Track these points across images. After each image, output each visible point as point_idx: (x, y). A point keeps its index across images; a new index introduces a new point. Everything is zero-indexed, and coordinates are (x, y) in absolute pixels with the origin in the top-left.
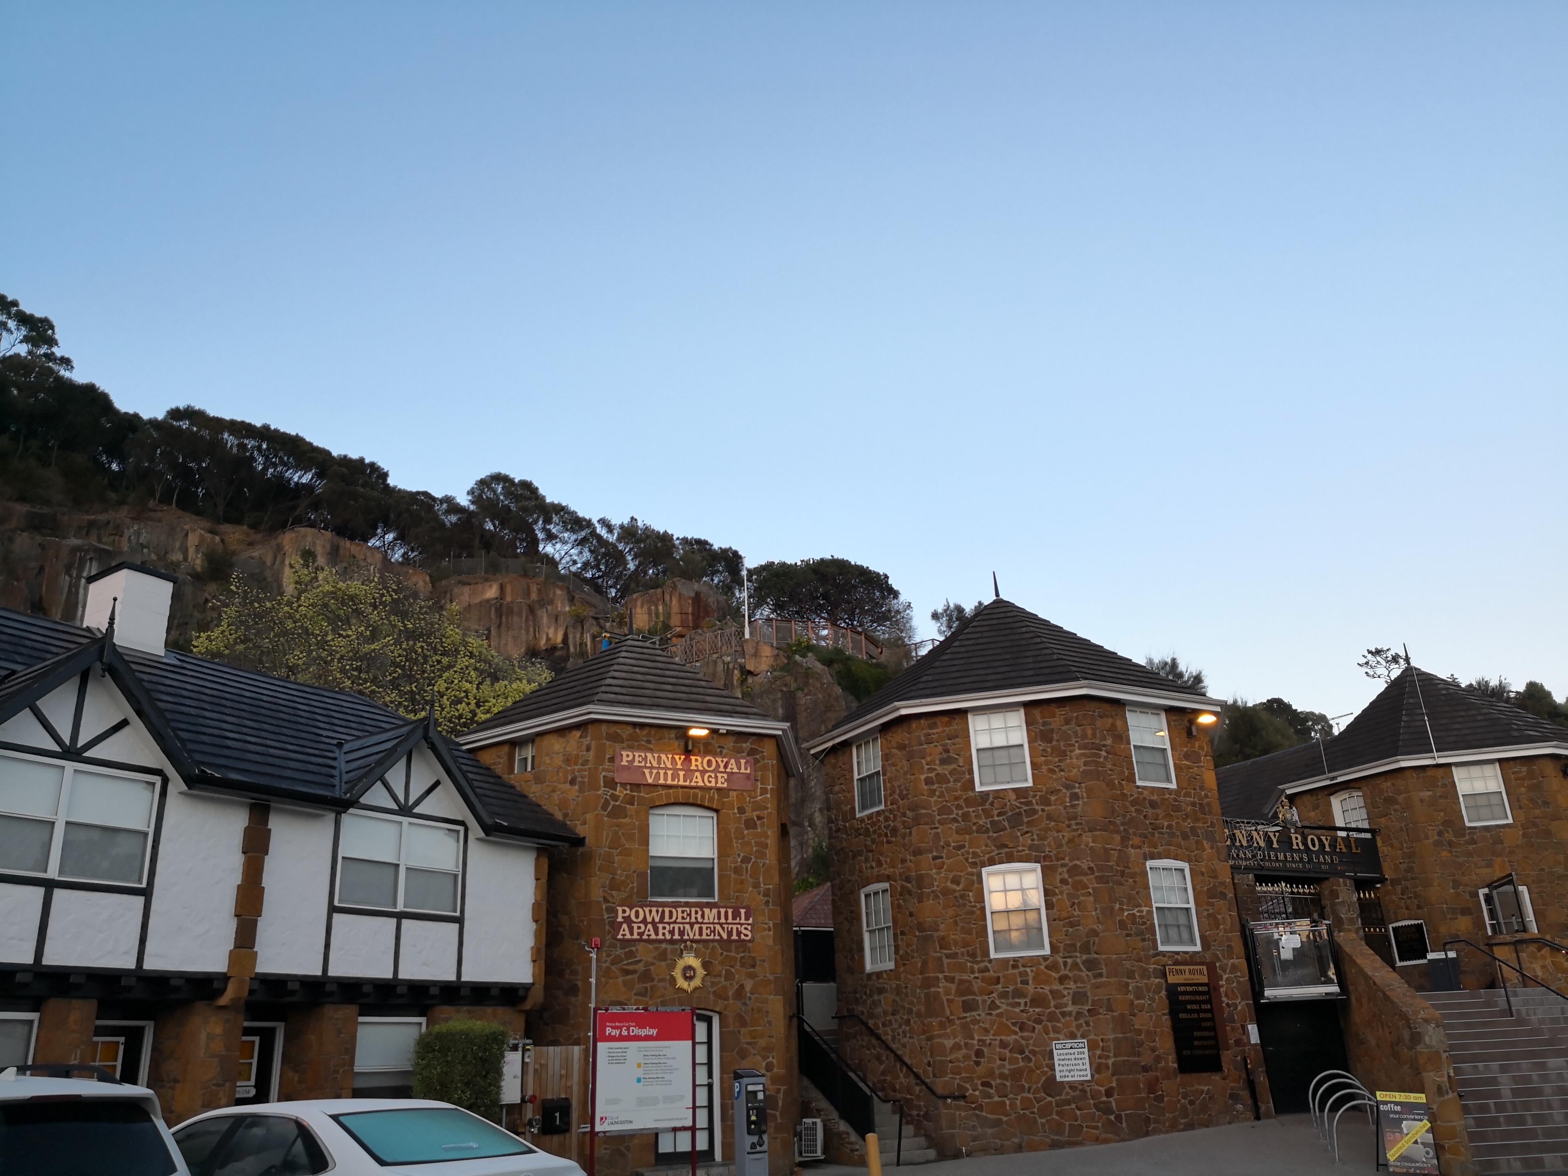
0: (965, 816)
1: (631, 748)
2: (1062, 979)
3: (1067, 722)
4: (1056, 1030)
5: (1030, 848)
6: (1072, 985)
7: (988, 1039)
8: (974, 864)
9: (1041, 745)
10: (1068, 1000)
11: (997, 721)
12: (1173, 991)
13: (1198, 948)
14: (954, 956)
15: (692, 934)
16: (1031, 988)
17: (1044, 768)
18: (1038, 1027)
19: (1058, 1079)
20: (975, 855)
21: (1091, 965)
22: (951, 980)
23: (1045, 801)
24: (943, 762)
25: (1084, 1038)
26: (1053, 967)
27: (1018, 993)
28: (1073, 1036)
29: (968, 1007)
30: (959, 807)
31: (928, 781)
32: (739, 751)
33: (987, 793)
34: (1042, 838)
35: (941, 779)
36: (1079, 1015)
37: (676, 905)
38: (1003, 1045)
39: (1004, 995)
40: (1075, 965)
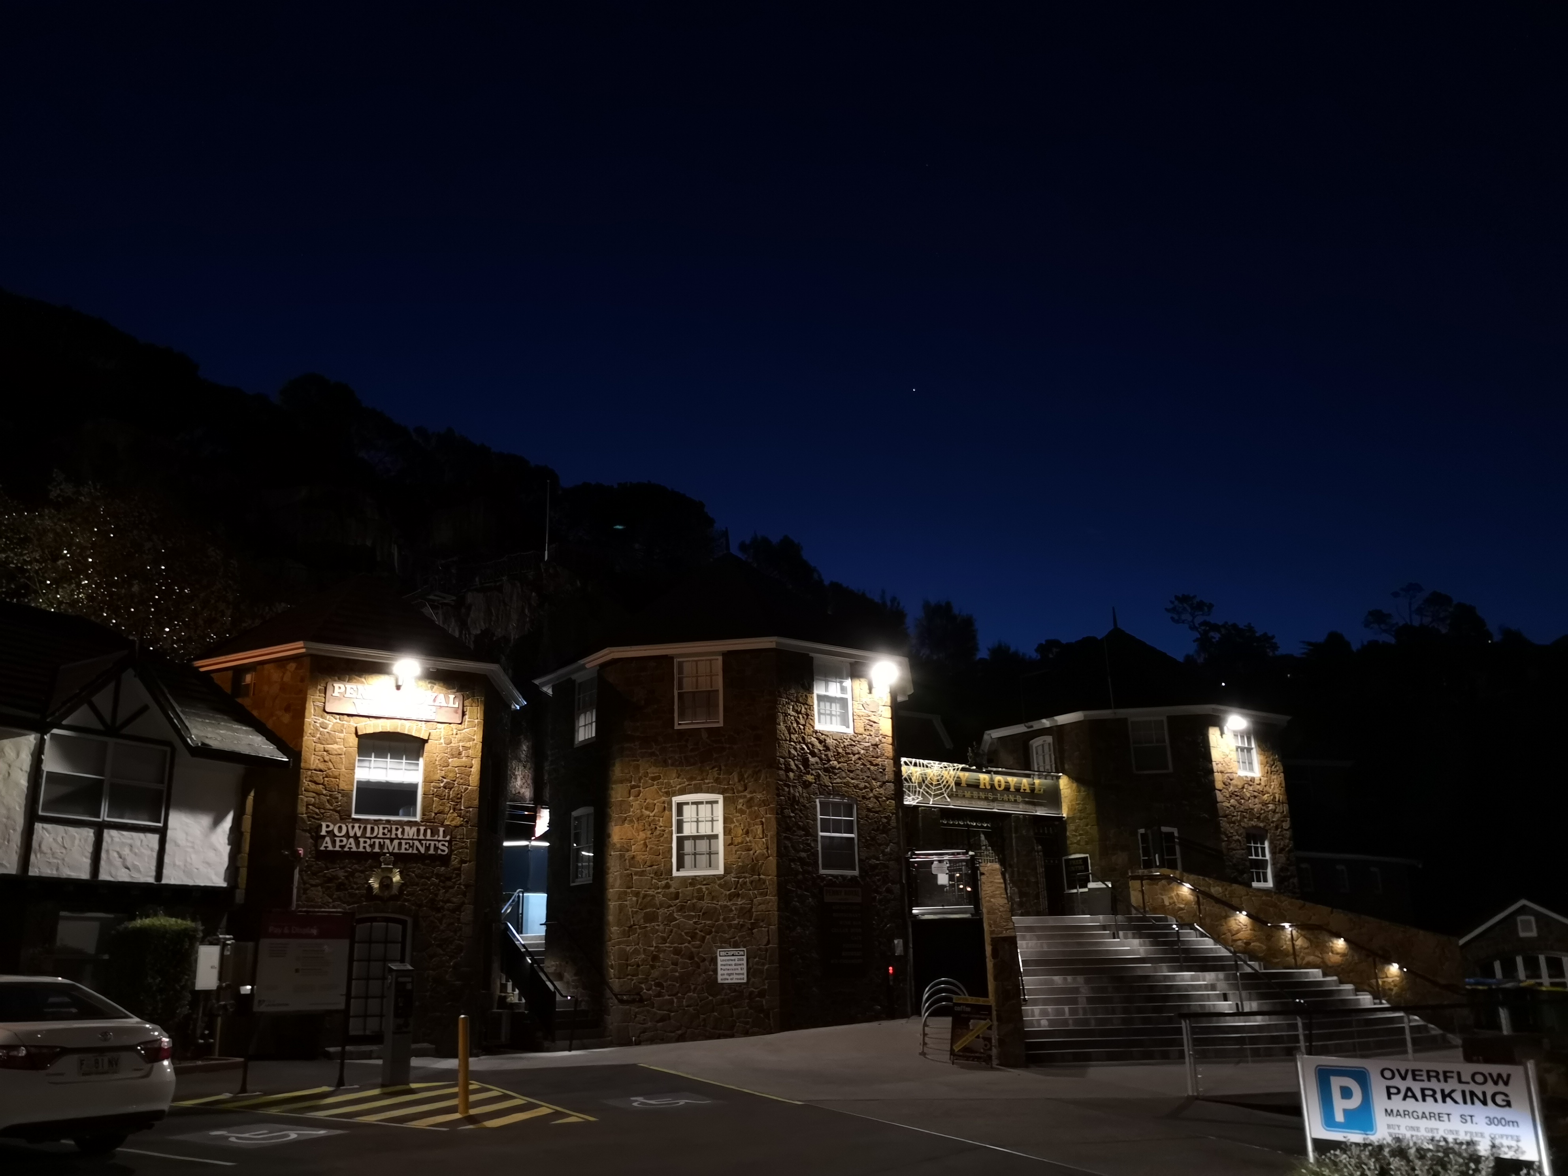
0: (663, 751)
1: (342, 681)
2: (732, 896)
4: (722, 941)
5: (716, 781)
6: (739, 901)
7: (664, 946)
8: (666, 794)
9: (734, 690)
10: (735, 914)
12: (826, 909)
13: (856, 873)
15: (391, 848)
16: (705, 903)
17: (735, 711)
18: (707, 937)
19: (720, 981)
20: (668, 785)
21: (757, 885)
22: (637, 894)
23: (733, 740)
24: (648, 702)
25: (744, 947)
26: (725, 885)
27: (693, 908)
28: (736, 945)
29: (649, 919)
30: (658, 742)
33: (684, 732)
34: (726, 773)
35: (645, 717)
36: (743, 927)
37: (378, 822)
38: (677, 952)
39: (681, 909)
40: (744, 885)
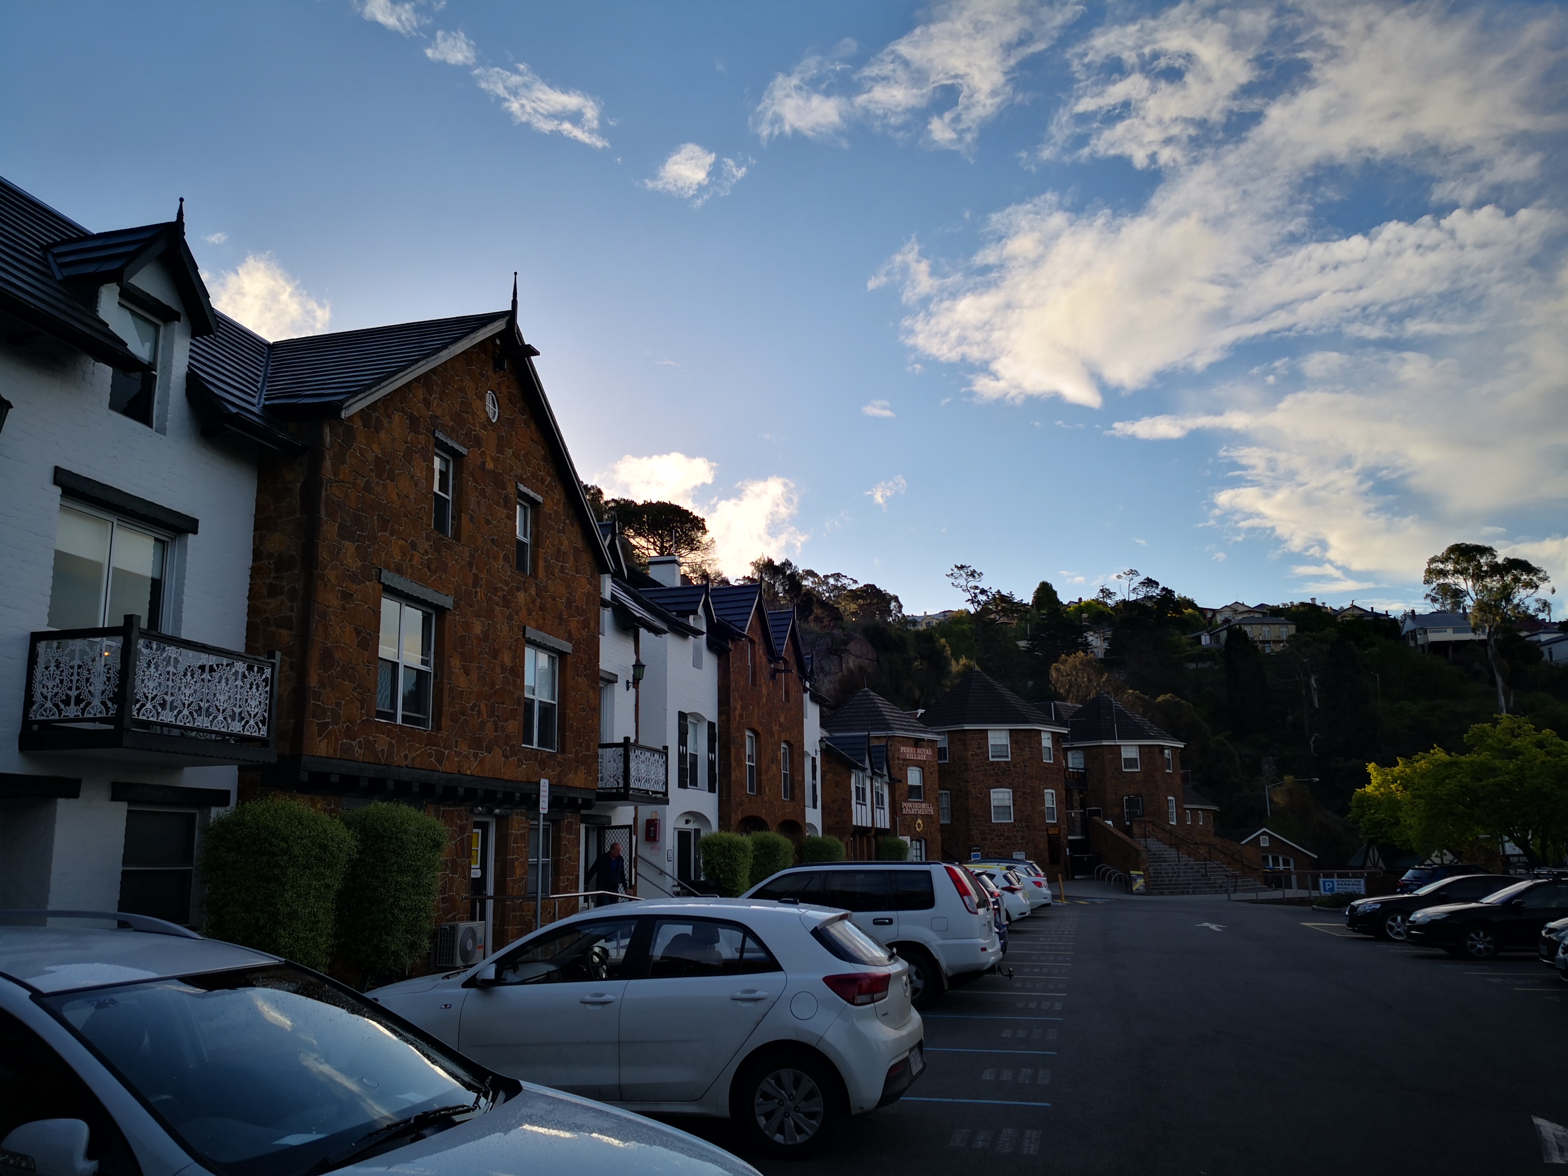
0: (986, 770)
1: (903, 746)
2: (1017, 831)
3: (1025, 737)
4: (1014, 849)
5: (1009, 783)
6: (1020, 833)
7: (990, 850)
8: (988, 788)
9: (1015, 745)
10: (1019, 838)
11: (998, 734)
12: (1049, 835)
13: (1055, 822)
14: (979, 821)
15: (919, 813)
16: (1006, 834)
17: (1015, 755)
18: (1008, 847)
20: (988, 784)
21: (1027, 826)
22: (978, 829)
23: (1015, 766)
24: (978, 748)
25: (1024, 852)
26: (1015, 827)
27: (1003, 836)
28: (1020, 851)
29: (983, 839)
30: (983, 766)
31: (972, 755)
32: (928, 746)
33: (994, 762)
34: (1013, 780)
35: (977, 755)
36: (1022, 843)
37: (915, 802)
38: (996, 853)
39: (996, 836)
40: (1022, 826)
